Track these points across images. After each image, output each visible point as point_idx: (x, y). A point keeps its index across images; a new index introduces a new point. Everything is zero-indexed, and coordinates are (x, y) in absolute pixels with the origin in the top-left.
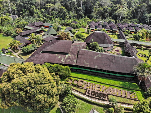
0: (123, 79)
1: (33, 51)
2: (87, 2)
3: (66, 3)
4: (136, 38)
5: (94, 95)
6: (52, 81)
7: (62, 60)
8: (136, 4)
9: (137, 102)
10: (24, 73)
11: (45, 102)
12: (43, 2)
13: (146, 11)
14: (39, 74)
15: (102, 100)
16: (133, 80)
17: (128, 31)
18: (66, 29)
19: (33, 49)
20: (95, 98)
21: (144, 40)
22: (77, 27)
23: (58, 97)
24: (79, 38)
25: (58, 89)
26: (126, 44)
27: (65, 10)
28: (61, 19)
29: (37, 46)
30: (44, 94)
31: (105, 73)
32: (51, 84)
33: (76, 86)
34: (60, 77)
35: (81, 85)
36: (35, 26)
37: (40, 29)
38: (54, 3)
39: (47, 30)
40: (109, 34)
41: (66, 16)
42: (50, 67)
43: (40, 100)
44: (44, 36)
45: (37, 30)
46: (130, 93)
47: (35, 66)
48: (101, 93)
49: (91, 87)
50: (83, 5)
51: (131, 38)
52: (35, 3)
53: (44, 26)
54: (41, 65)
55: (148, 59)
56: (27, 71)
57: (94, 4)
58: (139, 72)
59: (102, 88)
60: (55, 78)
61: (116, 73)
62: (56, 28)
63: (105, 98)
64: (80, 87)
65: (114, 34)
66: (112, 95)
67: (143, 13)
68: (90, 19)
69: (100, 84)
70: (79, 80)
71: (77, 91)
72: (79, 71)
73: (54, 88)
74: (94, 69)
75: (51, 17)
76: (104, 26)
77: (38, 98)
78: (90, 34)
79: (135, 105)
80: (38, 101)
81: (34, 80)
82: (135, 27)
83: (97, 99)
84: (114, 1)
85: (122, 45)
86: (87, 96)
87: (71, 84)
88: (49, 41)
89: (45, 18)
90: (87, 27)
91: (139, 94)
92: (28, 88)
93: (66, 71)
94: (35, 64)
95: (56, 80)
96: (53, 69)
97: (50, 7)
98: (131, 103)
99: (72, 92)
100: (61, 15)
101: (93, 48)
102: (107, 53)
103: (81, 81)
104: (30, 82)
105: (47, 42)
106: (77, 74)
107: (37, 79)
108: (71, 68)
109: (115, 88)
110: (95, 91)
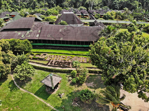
5: (57, 64)
7: (22, 36)
15: (66, 67)
33: (38, 59)
48: (65, 62)
49: (55, 58)
59: (67, 58)
63: (69, 65)
64: (43, 59)
69: (65, 55)
71: (38, 63)
86: (49, 66)
87: (32, 58)
103: (44, 55)
109: (81, 57)
110: (60, 61)
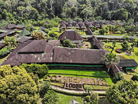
0: (94, 69)
1: (8, 53)
2: (56, 3)
3: (36, 5)
4: (102, 33)
5: (71, 87)
6: (31, 80)
7: (39, 59)
8: (99, 3)
9: (109, 87)
10: (2, 76)
11: (27, 101)
12: (14, 5)
13: (108, 9)
14: (17, 75)
15: (79, 90)
16: (103, 69)
17: (94, 27)
18: (39, 30)
19: (9, 51)
20: (73, 89)
21: (107, 34)
22: (50, 27)
23: (39, 94)
24: (53, 36)
25: (38, 87)
26: (93, 38)
27: (37, 12)
28: (33, 21)
29: (12, 48)
30: (24, 94)
31: (79, 66)
32: (31, 83)
33: (55, 82)
34: (38, 76)
35: (59, 80)
36: (8, 29)
37: (14, 32)
38: (25, 6)
39: (20, 31)
40: (79, 32)
41: (38, 17)
42: (27, 68)
43: (22, 99)
44: (18, 37)
45: (11, 33)
46: (102, 81)
47: (13, 68)
48: (77, 84)
49: (68, 80)
50: (52, 6)
51: (98, 33)
52: (6, 7)
53: (18, 28)
54: (18, 66)
55: (113, 50)
56: (5, 74)
57: (63, 5)
58: (106, 61)
59: (78, 79)
60: (34, 77)
61: (88, 64)
62: (30, 29)
63: (81, 88)
64: (59, 82)
65: (83, 31)
66: (87, 84)
67: (105, 11)
68: (60, 19)
69: (75, 76)
70: (57, 75)
71: (56, 86)
72: (56, 67)
73: (34, 87)
74: (69, 64)
75: (23, 19)
76: (74, 25)
77: (19, 98)
78: (62, 32)
79: (107, 90)
80: (20, 101)
81: (13, 81)
82: (99, 23)
83: (74, 90)
84: (80, 2)
85: (90, 40)
86: (66, 89)
87: (50, 81)
88: (24, 42)
89: (17, 21)
90: (59, 26)
91: (109, 80)
92: (9, 90)
93: (44, 69)
94: (12, 67)
95: (35, 79)
96: (30, 69)
97: (22, 9)
98: (104, 89)
99: (51, 88)
100: (33, 16)
101: (67, 45)
102: (79, 48)
103: (59, 76)
104: (9, 84)
105: (22, 43)
106: (54, 71)
107: (16, 81)
108: (48, 65)
109: (89, 78)
110: (73, 83)
